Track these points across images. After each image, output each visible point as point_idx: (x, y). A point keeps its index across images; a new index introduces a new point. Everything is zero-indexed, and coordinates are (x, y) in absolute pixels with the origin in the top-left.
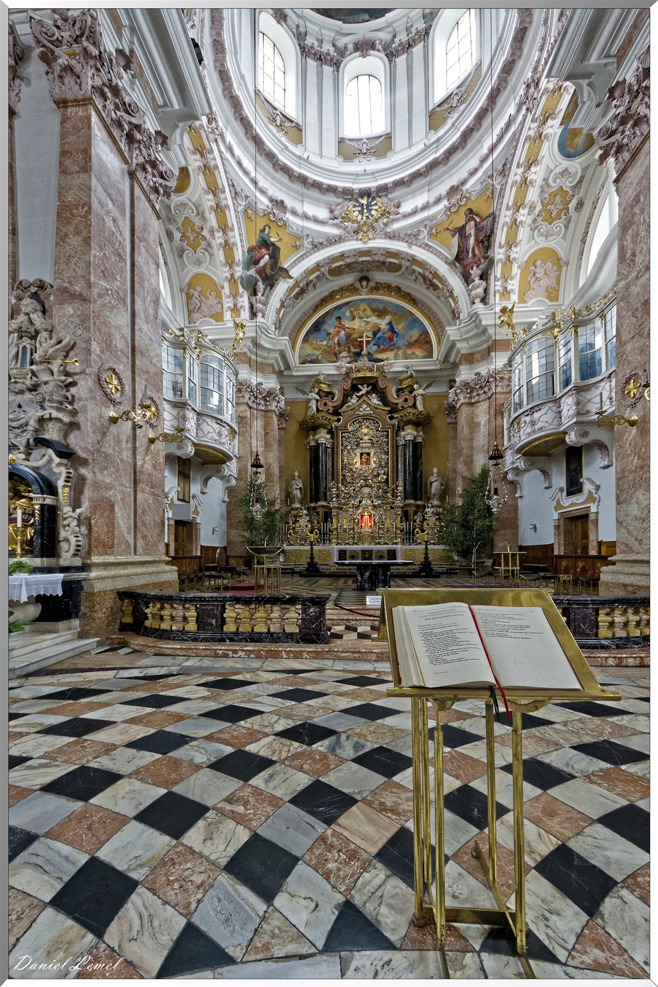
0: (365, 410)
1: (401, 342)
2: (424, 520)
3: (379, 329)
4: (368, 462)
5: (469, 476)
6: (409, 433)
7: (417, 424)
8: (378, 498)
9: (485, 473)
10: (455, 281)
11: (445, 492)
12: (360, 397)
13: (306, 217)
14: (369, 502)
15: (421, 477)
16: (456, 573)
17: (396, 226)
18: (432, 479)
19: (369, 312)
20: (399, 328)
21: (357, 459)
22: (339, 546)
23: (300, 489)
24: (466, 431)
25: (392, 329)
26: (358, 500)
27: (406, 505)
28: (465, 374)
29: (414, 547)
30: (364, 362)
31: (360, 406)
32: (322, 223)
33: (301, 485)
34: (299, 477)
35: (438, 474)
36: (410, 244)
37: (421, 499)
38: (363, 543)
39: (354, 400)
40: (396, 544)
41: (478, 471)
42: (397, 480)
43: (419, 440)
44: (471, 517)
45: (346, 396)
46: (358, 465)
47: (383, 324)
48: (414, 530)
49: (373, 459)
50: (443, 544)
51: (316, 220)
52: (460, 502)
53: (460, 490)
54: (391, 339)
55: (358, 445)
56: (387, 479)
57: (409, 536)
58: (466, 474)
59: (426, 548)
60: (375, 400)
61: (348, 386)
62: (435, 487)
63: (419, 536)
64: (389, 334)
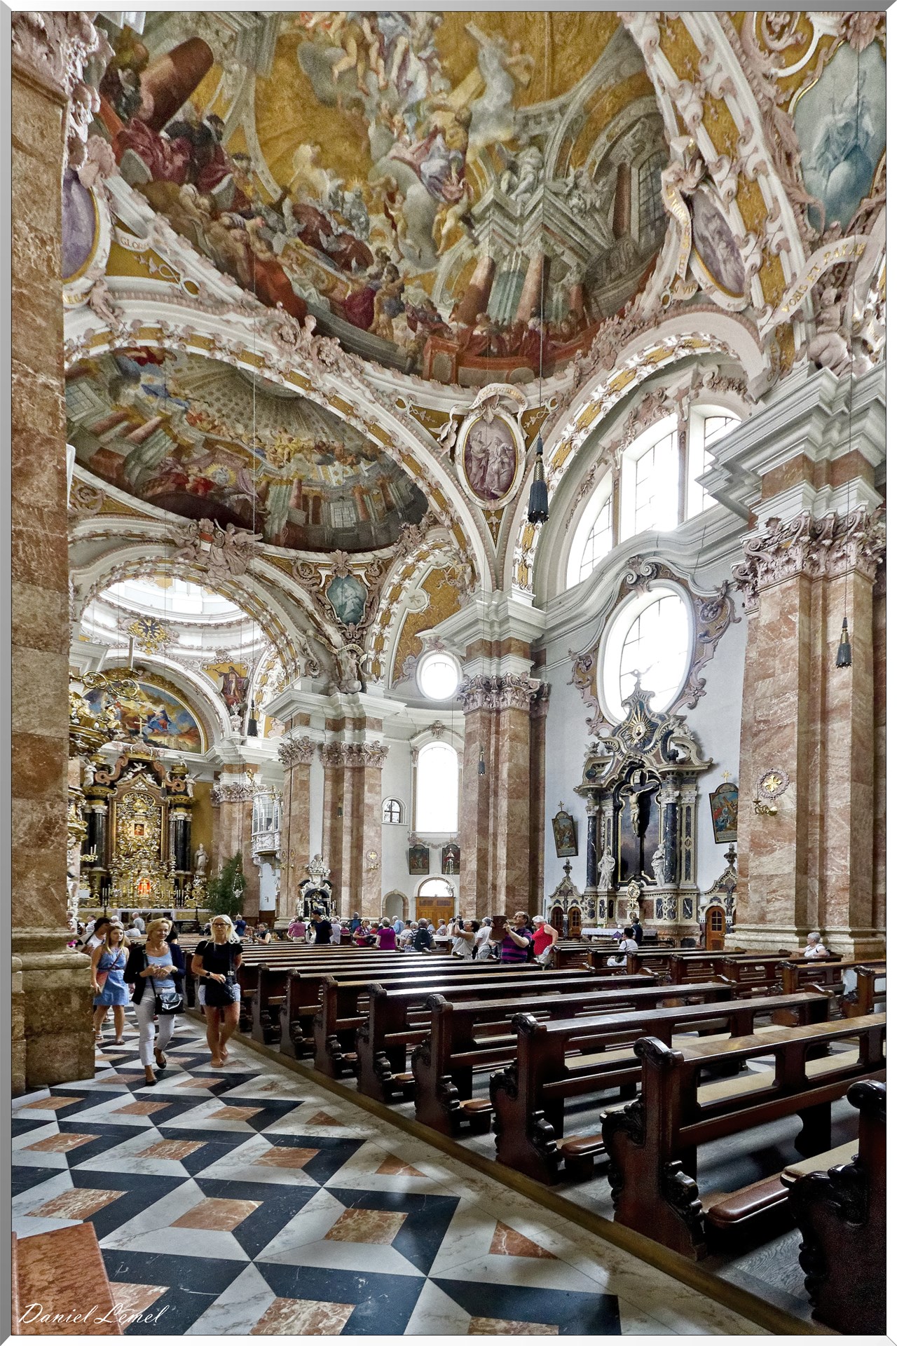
0: (140, 786)
1: (174, 731)
2: (192, 888)
3: (154, 715)
4: (141, 833)
5: (227, 857)
6: (180, 814)
7: (187, 806)
8: (155, 869)
9: (239, 856)
10: (220, 706)
11: (208, 867)
12: (136, 774)
13: (96, 624)
14: (147, 872)
17: (175, 651)
18: (199, 853)
19: (144, 697)
20: (172, 717)
21: (132, 828)
24: (227, 823)
25: (166, 718)
26: (137, 870)
27: (178, 875)
28: (226, 779)
29: (184, 910)
30: (139, 744)
31: (136, 783)
32: (111, 631)
35: (204, 849)
36: (187, 668)
39: (130, 776)
41: (234, 854)
42: (169, 851)
43: (189, 820)
45: (124, 770)
46: (132, 835)
47: (158, 710)
48: (184, 896)
49: (147, 831)
50: (207, 908)
51: (105, 628)
52: (221, 877)
53: (221, 867)
54: (164, 726)
55: (132, 816)
56: (159, 849)
57: (180, 901)
58: (226, 855)
59: (197, 912)
60: (149, 779)
61: (125, 763)
62: (201, 860)
63: (188, 901)
64: (162, 721)
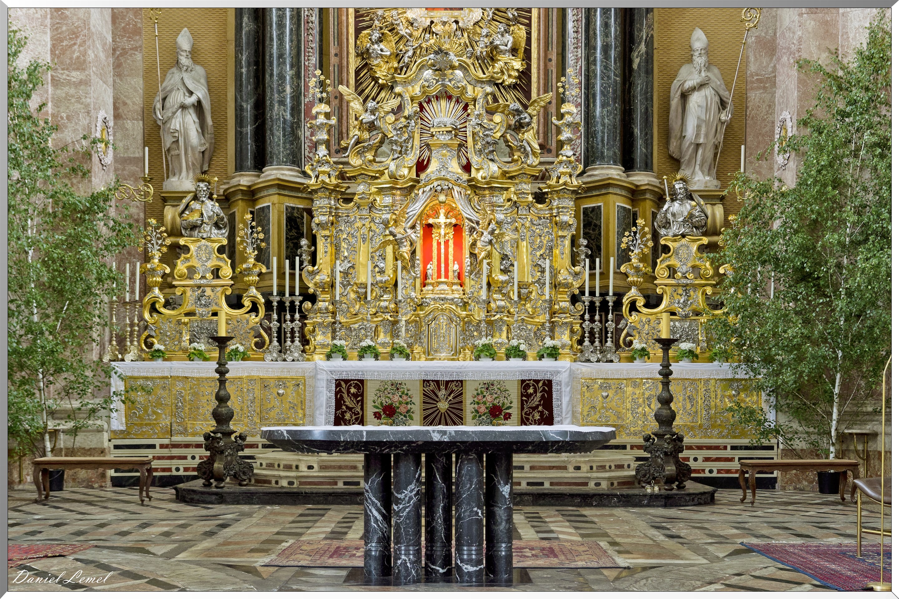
2: (657, 250)
5: (823, 59)
8: (487, 148)
11: (734, 136)
14: (455, 167)
15: (649, 58)
16: (770, 484)
18: (688, 76)
22: (337, 363)
23: (198, 107)
26: (411, 159)
27: (592, 187)
29: (617, 368)
33: (201, 93)
34: (194, 54)
35: (710, 56)
37: (647, 166)
38: (429, 353)
40: (554, 353)
42: (562, 71)
44: (831, 238)
48: (619, 296)
50: (725, 356)
52: (787, 173)
53: (787, 121)
56: (525, 74)
57: (601, 323)
59: (666, 373)
62: (698, 113)
63: (639, 320)
